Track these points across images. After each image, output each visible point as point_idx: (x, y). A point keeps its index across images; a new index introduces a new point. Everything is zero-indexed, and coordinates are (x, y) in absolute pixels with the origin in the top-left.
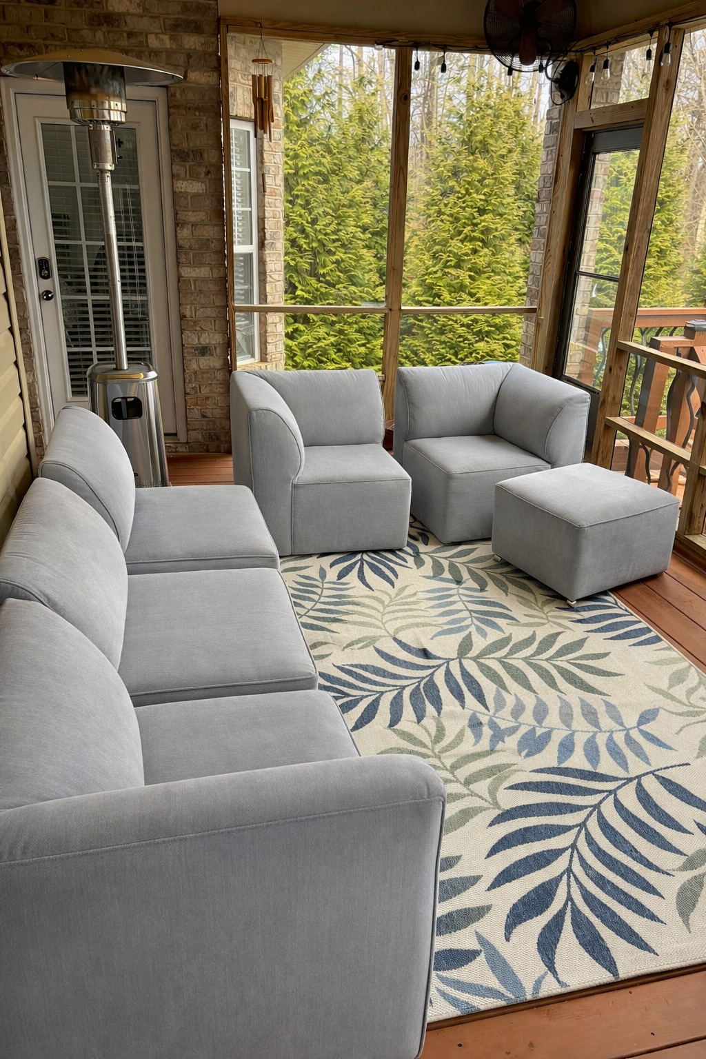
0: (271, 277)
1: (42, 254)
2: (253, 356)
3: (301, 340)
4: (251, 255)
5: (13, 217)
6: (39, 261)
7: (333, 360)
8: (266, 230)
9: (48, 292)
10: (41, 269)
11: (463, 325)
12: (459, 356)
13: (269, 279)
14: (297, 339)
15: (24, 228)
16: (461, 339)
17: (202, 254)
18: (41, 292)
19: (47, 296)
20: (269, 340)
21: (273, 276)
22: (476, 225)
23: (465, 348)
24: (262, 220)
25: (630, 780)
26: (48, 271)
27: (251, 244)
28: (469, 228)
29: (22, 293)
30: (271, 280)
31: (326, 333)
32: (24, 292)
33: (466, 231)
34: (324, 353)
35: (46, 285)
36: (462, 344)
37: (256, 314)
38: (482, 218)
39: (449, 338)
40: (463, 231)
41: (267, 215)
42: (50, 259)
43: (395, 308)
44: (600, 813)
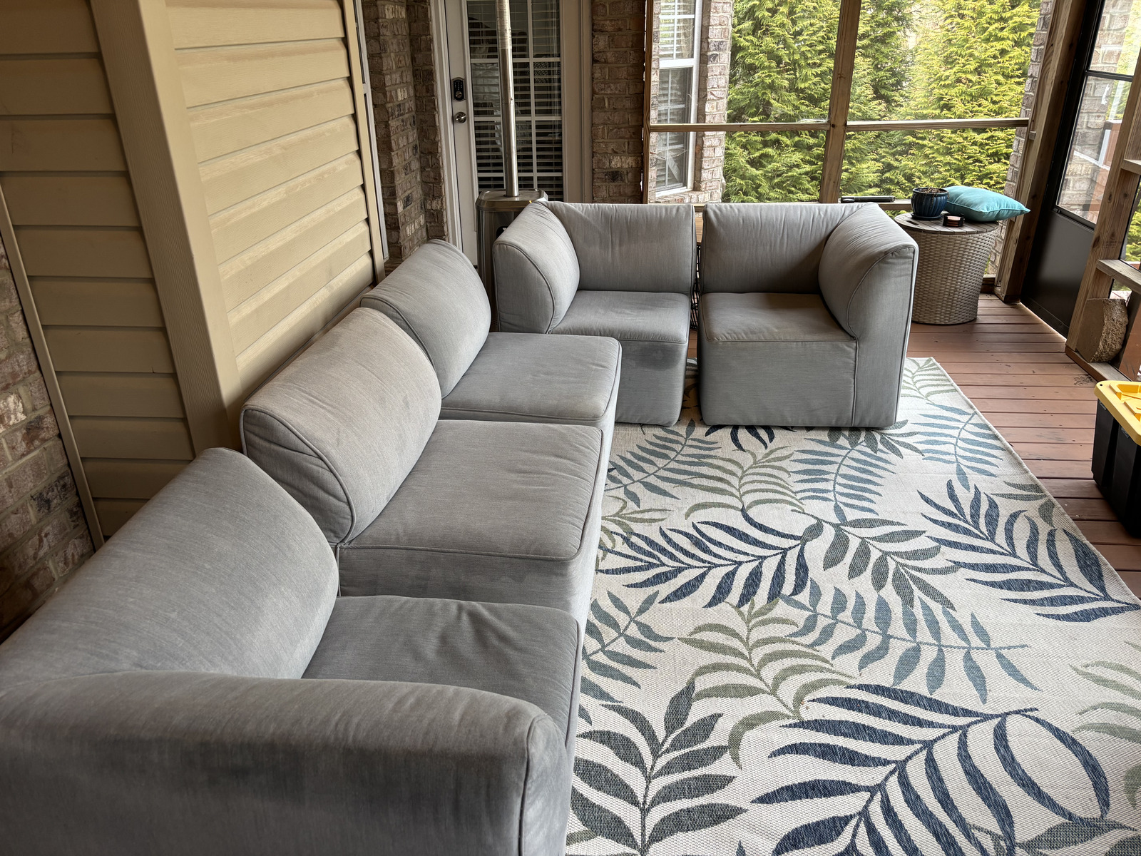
0: (712, 94)
1: (457, 74)
2: (685, 184)
3: (770, 167)
4: (691, 69)
5: (428, 37)
6: (454, 82)
7: (806, 191)
8: (709, 40)
9: (461, 114)
10: (455, 90)
11: (974, 144)
12: (966, 181)
13: (710, 96)
14: (764, 167)
15: (440, 48)
16: (970, 161)
17: (618, 68)
18: (454, 114)
19: (459, 118)
20: (705, 165)
21: (714, 93)
22: (1005, 20)
23: (974, 171)
24: (705, 29)
25: (987, 718)
26: (462, 92)
27: (692, 57)
28: (997, 25)
29: (434, 116)
30: (712, 97)
31: (802, 160)
32: (437, 115)
33: (991, 28)
34: (796, 182)
35: (460, 106)
36: (971, 167)
37: (692, 134)
38: (1014, 11)
39: (956, 159)
40: (988, 28)
41: (712, 22)
42: (465, 79)
43: (840, 123)
44: (930, 755)
